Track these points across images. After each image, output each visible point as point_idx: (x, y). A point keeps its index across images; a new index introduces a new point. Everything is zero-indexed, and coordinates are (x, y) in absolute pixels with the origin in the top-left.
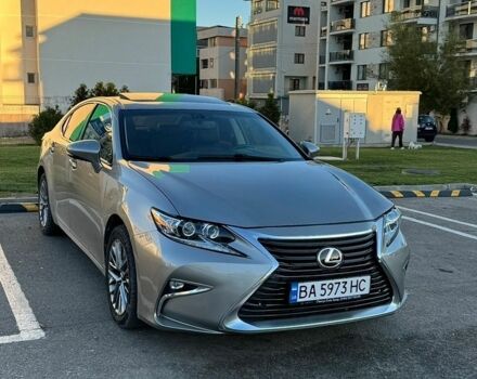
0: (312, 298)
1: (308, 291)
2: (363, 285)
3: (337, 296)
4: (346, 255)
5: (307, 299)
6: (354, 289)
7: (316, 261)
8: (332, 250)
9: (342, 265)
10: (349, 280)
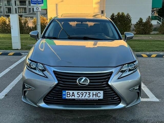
0: (73, 97)
1: (71, 94)
2: (99, 95)
3: (85, 98)
4: (92, 81)
5: (70, 98)
6: (94, 96)
7: (76, 82)
8: (84, 78)
9: (89, 85)
10: (91, 92)
